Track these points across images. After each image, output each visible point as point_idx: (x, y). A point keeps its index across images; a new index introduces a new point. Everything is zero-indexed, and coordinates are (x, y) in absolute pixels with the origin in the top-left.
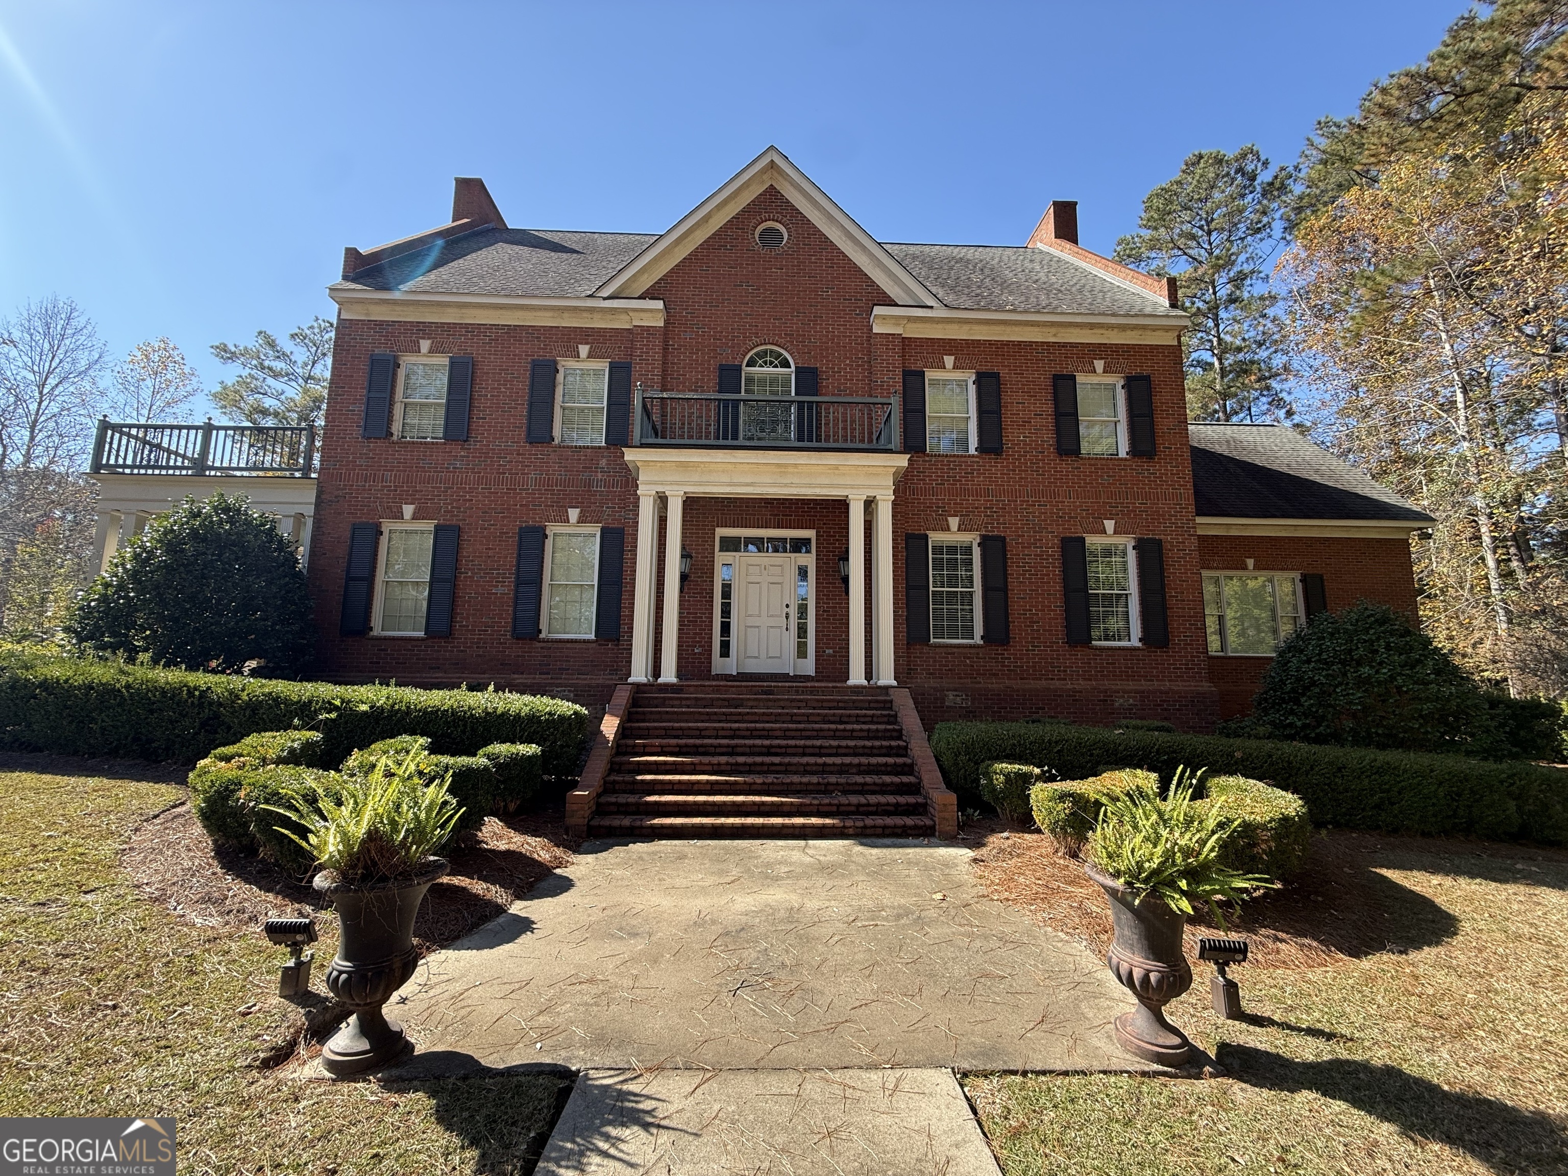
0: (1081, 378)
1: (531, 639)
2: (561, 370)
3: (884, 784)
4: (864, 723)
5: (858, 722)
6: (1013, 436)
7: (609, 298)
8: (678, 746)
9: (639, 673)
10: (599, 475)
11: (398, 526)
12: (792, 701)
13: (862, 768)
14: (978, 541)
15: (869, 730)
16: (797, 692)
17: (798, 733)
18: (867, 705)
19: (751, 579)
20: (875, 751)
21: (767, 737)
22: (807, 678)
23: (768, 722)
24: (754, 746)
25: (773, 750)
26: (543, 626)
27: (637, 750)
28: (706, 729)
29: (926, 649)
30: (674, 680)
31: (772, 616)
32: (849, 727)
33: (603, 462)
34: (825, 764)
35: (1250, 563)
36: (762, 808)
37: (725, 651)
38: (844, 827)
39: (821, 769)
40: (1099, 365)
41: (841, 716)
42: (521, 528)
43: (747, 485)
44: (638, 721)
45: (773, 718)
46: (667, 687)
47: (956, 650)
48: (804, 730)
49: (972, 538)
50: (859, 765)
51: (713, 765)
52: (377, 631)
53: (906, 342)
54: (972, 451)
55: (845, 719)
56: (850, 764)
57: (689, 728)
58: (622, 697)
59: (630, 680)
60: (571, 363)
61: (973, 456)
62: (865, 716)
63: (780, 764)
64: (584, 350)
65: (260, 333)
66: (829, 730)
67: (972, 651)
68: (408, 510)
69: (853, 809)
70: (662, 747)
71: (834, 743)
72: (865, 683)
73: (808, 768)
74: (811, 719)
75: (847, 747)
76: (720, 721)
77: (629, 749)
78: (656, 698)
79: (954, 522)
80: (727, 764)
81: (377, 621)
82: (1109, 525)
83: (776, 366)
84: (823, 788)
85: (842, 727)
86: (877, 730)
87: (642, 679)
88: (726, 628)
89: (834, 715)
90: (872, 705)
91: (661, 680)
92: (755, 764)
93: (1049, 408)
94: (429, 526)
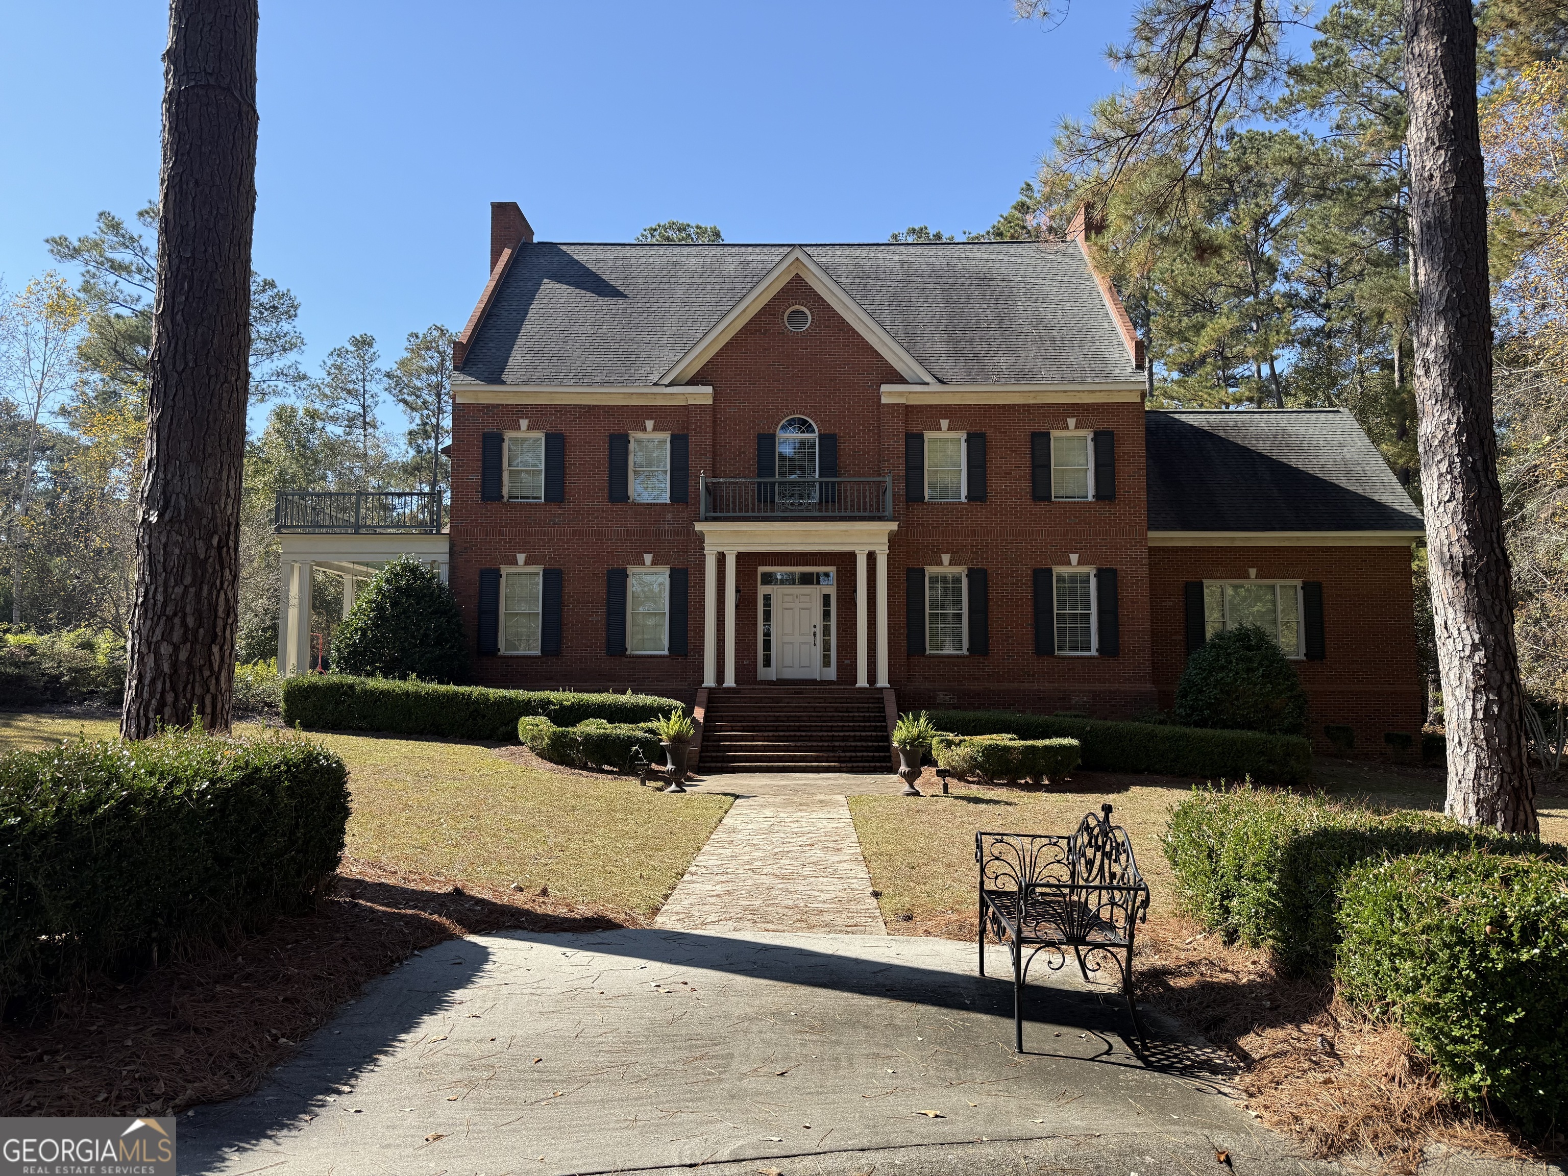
0: (1054, 433)
1: (620, 656)
2: (632, 441)
3: (867, 746)
4: (862, 712)
5: (858, 712)
6: (996, 485)
7: (671, 384)
8: (743, 726)
9: (709, 681)
10: (666, 526)
11: (512, 569)
12: (815, 698)
14: (966, 572)
15: (865, 716)
16: (819, 692)
17: (818, 718)
18: (867, 700)
19: (787, 605)
21: (798, 721)
22: (830, 682)
23: (798, 712)
24: (790, 726)
25: (801, 728)
26: (628, 645)
27: (718, 728)
28: (758, 716)
29: (921, 659)
30: (733, 685)
31: (803, 634)
32: (851, 714)
33: (669, 516)
34: (833, 736)
35: (1253, 572)
36: (795, 759)
37: (767, 663)
38: (842, 767)
39: (830, 738)
40: (1072, 422)
41: (847, 707)
42: (608, 570)
43: (782, 544)
44: (714, 712)
45: (801, 709)
46: (729, 690)
47: (947, 660)
48: (822, 716)
49: (961, 570)
50: (855, 736)
51: (764, 736)
52: (502, 652)
53: (908, 409)
54: (963, 499)
55: (850, 710)
56: (849, 736)
57: (748, 716)
58: (702, 696)
59: (704, 685)
60: (639, 435)
61: (963, 503)
62: (864, 707)
63: (805, 736)
64: (650, 424)
65: (101, 214)
66: (838, 716)
67: (960, 660)
68: (521, 558)
69: (847, 758)
70: (733, 726)
72: (866, 686)
73: (823, 738)
74: (827, 709)
75: (849, 726)
76: (767, 712)
77: (712, 728)
78: (724, 697)
79: (946, 558)
80: (773, 736)
81: (501, 644)
82: (1074, 558)
83: (803, 432)
84: (830, 749)
85: (846, 714)
86: (870, 716)
87: (713, 685)
88: (767, 645)
89: (843, 707)
90: (870, 700)
91: (725, 685)
92: (790, 736)
93: (1027, 461)
94: (538, 569)
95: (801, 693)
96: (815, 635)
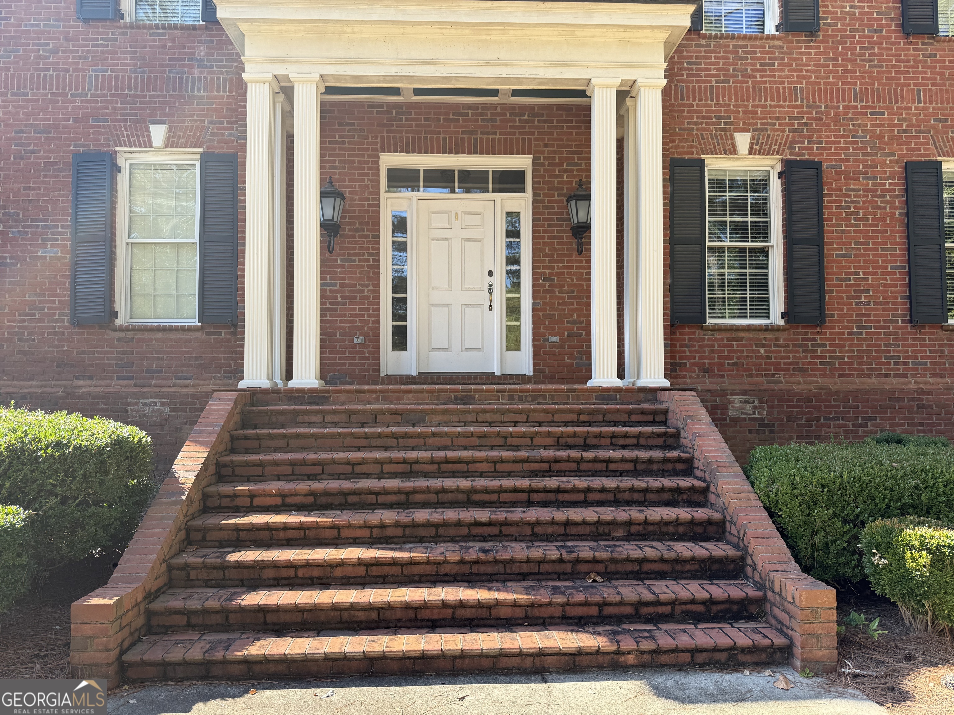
1: (101, 327)
3: (679, 561)
4: (624, 447)
5: (614, 446)
8: (311, 493)
9: (257, 373)
10: (196, 71)
12: (505, 412)
13: (634, 529)
14: (778, 169)
15: (636, 461)
16: (511, 398)
17: (518, 467)
18: (625, 418)
19: (437, 233)
20: (651, 497)
21: (466, 475)
22: (521, 379)
23: (466, 448)
24: (444, 490)
25: (476, 497)
26: (120, 306)
27: (239, 502)
28: (362, 462)
29: (698, 334)
30: (313, 383)
31: (468, 289)
32: (603, 454)
33: (201, 52)
34: (568, 523)
36: (460, 613)
37: (400, 341)
38: (618, 652)
39: (561, 530)
41: (587, 436)
42: (76, 155)
43: (425, 63)
44: (248, 451)
45: (474, 441)
46: (300, 394)
47: (742, 334)
48: (527, 461)
49: (769, 165)
50: (629, 523)
51: (371, 527)
54: (772, 29)
55: (594, 441)
56: (613, 523)
57: (334, 462)
58: (221, 411)
59: (242, 384)
61: (772, 37)
62: (626, 436)
63: (490, 524)
66: (569, 460)
67: (770, 335)
69: (628, 610)
70: (283, 496)
71: (581, 483)
72: (619, 383)
73: (539, 530)
74: (537, 441)
75: (603, 490)
76: (386, 449)
77: (225, 502)
78: (282, 412)
79: (743, 140)
80: (397, 525)
84: (568, 568)
85: (590, 454)
86: (651, 460)
87: (263, 383)
88: (399, 307)
89: (575, 435)
90: (634, 418)
91: (292, 383)
92: (446, 524)
95: (470, 400)
96: (491, 289)
